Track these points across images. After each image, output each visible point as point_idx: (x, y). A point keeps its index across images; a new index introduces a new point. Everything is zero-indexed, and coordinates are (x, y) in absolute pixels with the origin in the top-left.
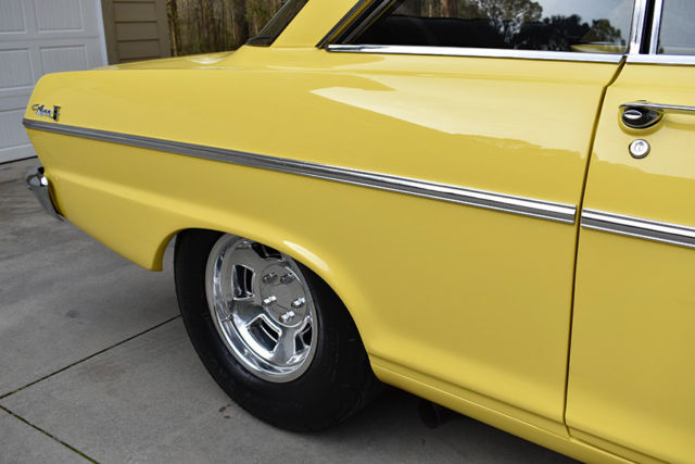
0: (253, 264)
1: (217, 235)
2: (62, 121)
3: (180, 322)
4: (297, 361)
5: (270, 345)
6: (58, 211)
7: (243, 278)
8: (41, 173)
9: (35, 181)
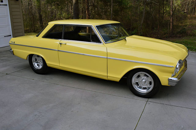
0: (37, 58)
1: (34, 54)
2: (15, 43)
3: (30, 68)
4: (41, 67)
5: (39, 66)
7: (36, 59)
8: (11, 49)
9: (11, 50)
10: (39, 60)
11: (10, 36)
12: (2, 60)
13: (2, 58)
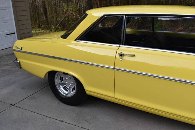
0: (63, 76)
2: (23, 50)
4: (73, 93)
5: (67, 91)
6: (21, 68)
8: (17, 59)
9: (15, 61)
10: (67, 80)
11: (14, 33)
12: (3, 71)
13: (3, 68)
